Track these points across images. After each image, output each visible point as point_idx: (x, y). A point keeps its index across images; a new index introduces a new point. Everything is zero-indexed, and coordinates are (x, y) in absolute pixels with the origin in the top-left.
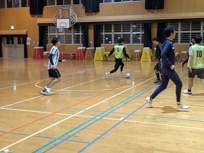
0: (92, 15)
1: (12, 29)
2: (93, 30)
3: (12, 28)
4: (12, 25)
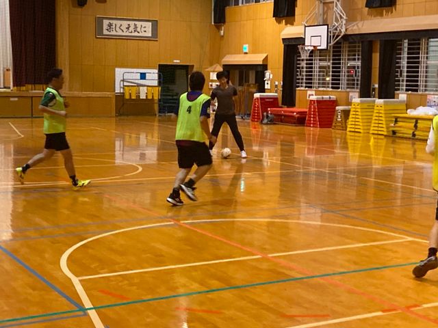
0: (381, 15)
1: (245, 53)
2: (378, 54)
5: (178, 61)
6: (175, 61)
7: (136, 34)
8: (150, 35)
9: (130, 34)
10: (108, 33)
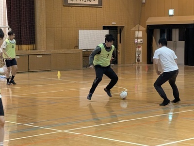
1: (171, 16)
3: (171, 12)
4: (171, 8)
5: (115, 23)
6: (113, 23)
7: (88, 3)
8: (98, 4)
9: (85, 3)
10: (71, 2)
